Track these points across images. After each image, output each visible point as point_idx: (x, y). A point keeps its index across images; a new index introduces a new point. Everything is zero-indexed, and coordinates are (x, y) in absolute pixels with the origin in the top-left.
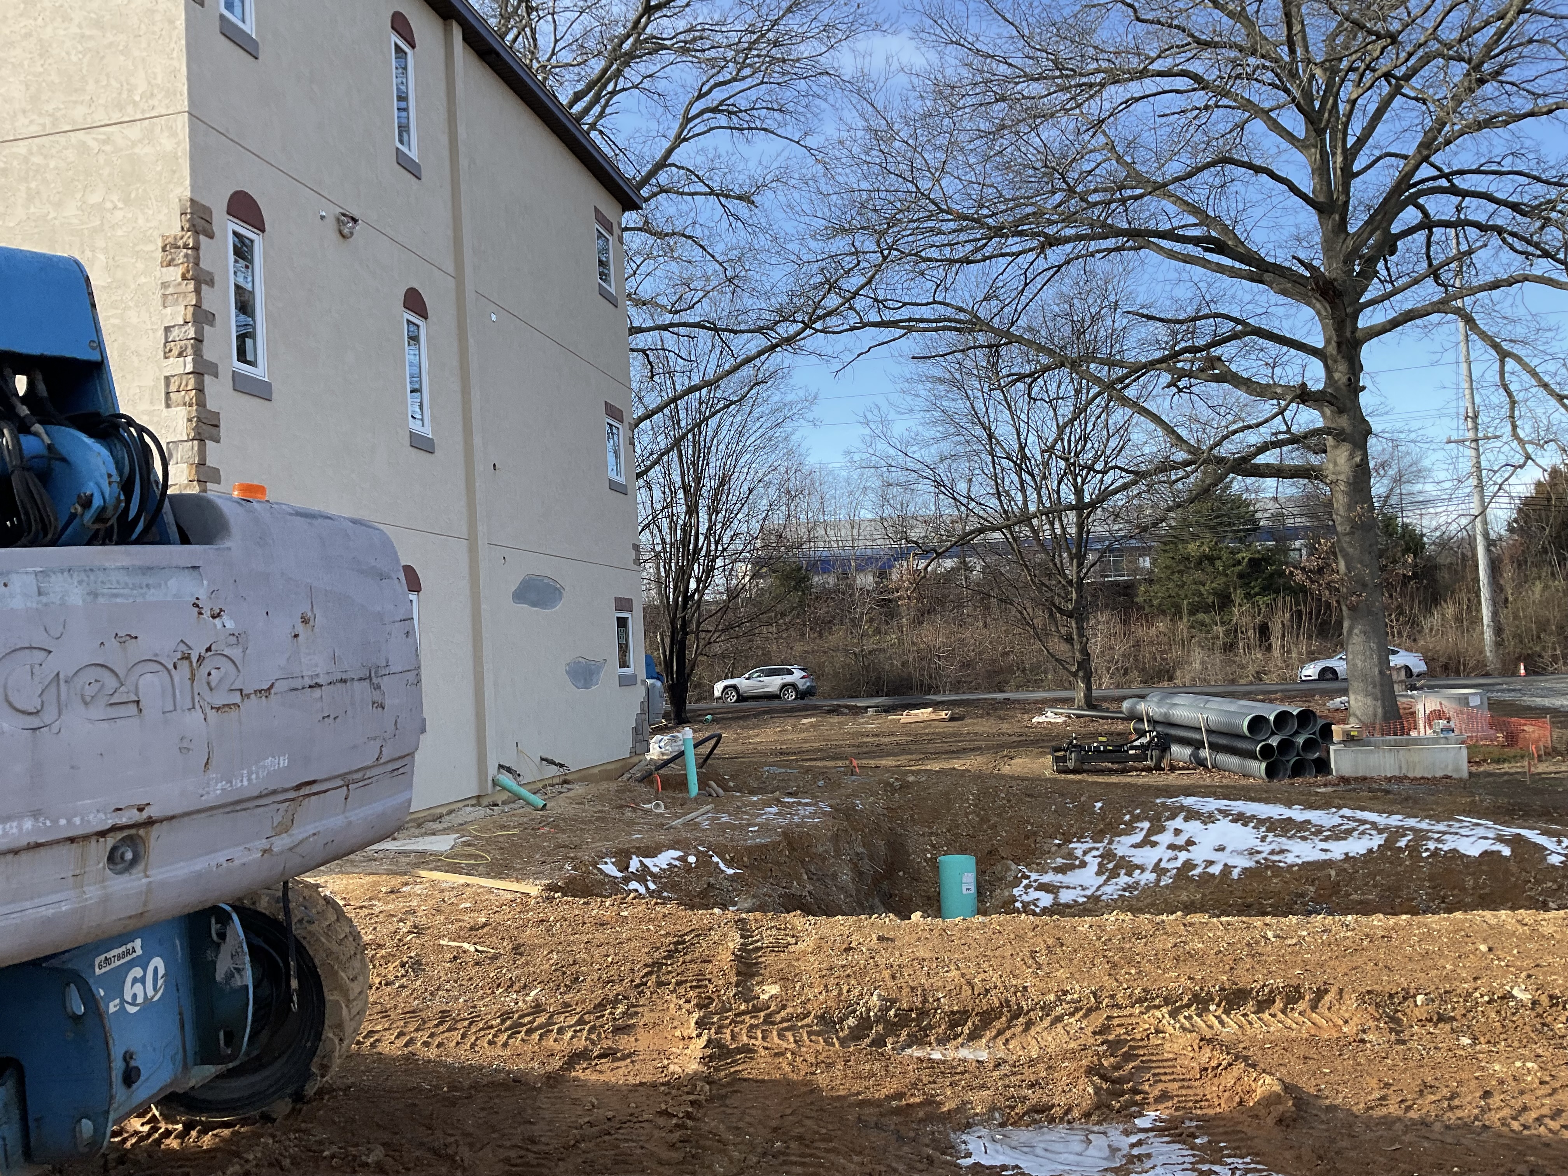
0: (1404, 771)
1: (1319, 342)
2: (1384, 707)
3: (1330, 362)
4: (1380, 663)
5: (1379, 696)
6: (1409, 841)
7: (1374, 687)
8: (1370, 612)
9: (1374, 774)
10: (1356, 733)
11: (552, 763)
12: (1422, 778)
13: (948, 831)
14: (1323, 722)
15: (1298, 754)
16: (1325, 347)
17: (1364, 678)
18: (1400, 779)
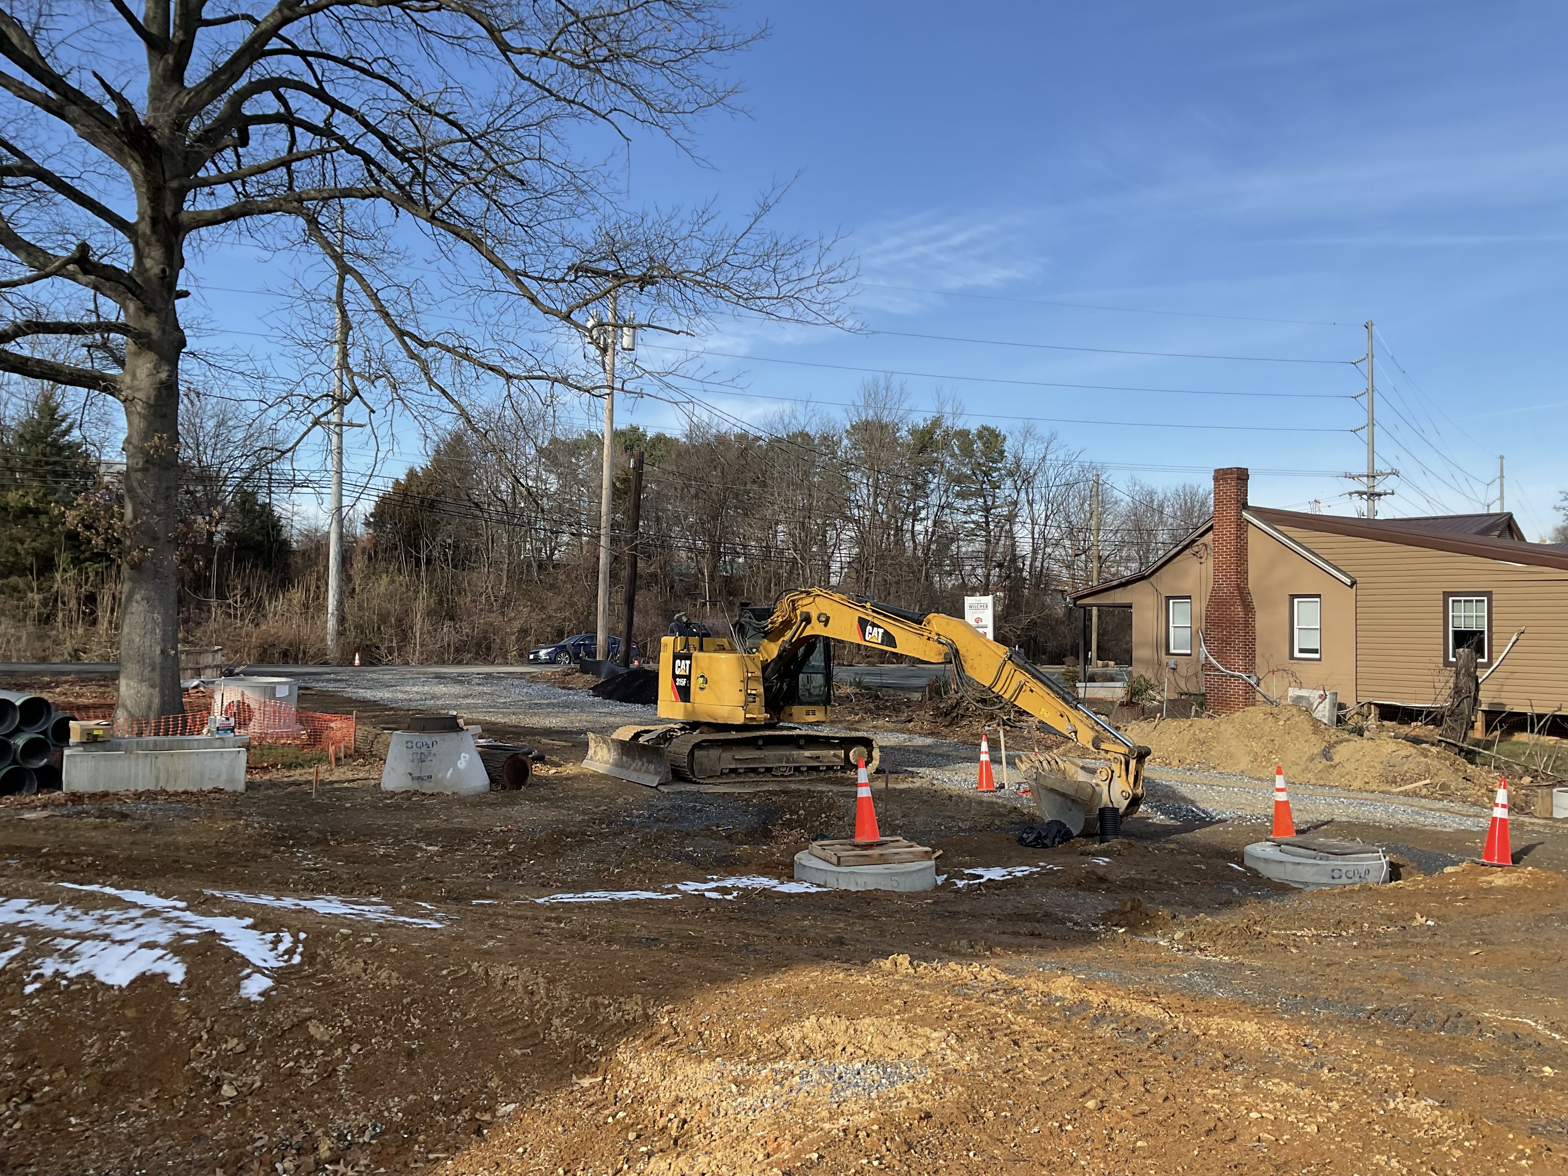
0: (162, 783)
1: (132, 217)
2: (162, 694)
3: (141, 242)
4: (163, 640)
5: (158, 682)
7: (153, 669)
8: (156, 574)
9: (121, 789)
10: (101, 733)
12: (185, 792)
14: (60, 715)
15: (15, 762)
16: (137, 223)
17: (141, 659)
18: (151, 795)
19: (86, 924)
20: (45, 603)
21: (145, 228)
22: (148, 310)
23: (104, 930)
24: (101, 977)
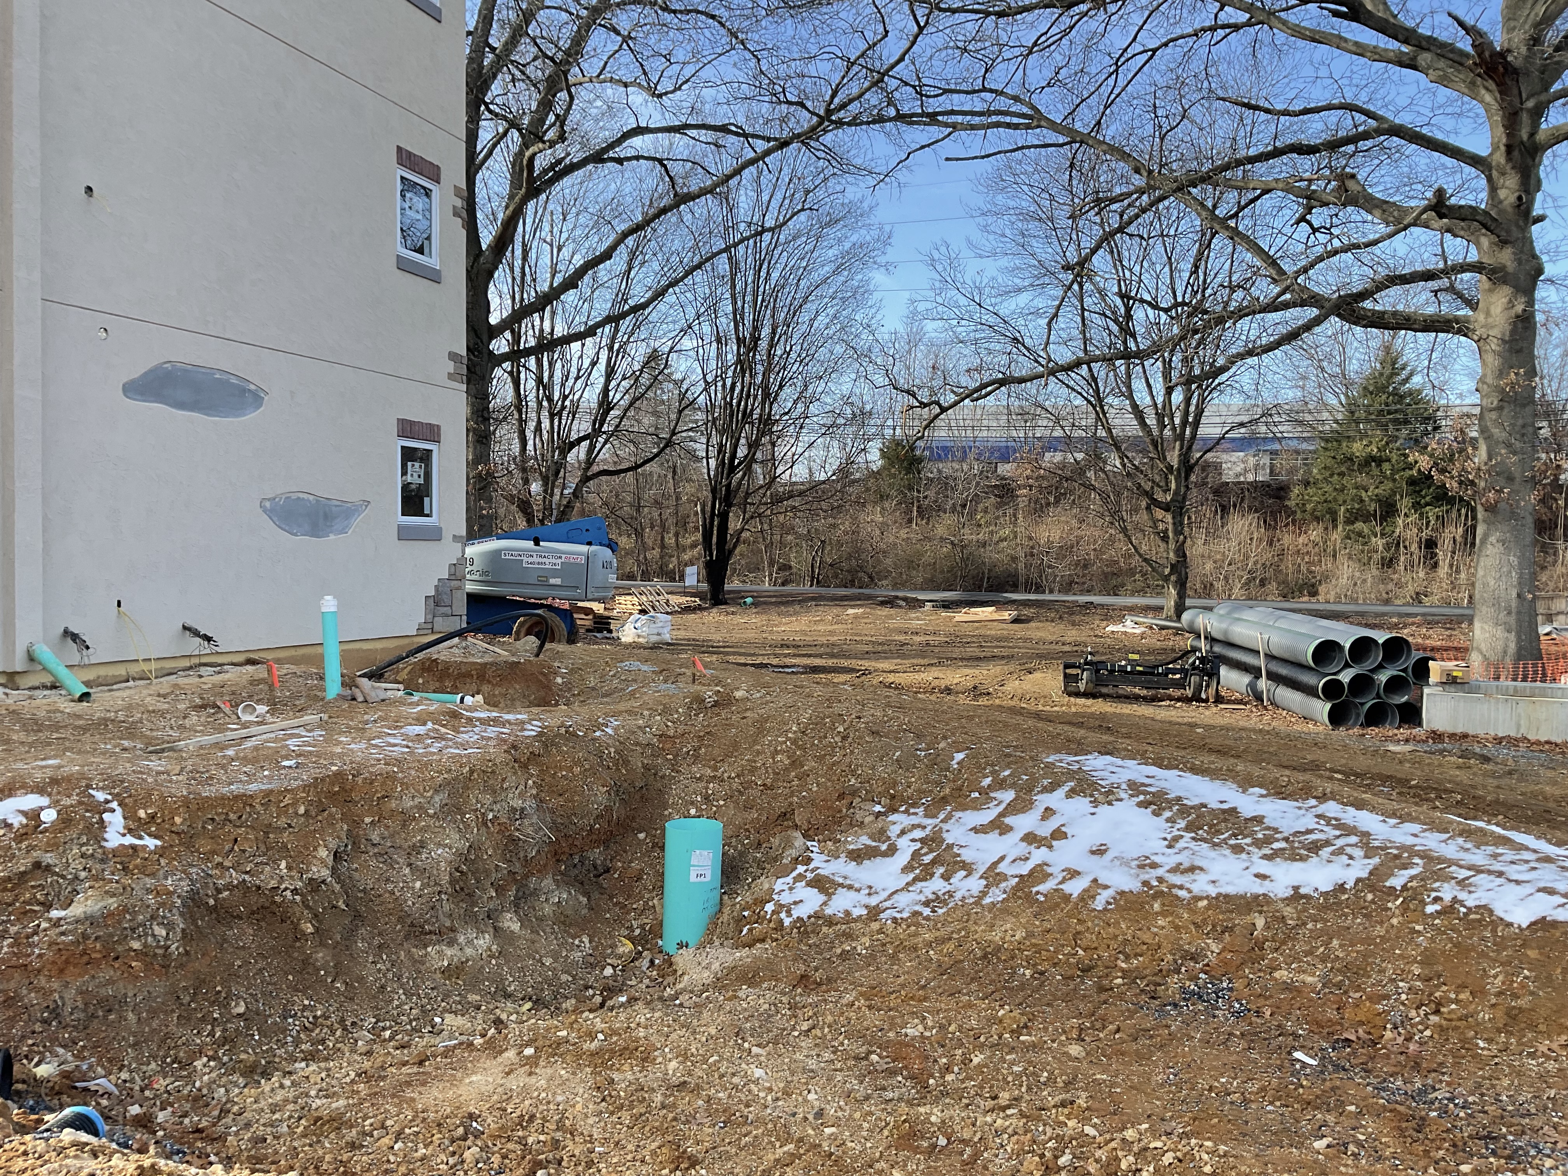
0: (1523, 731)
1: (1485, 151)
2: (1519, 640)
3: (1495, 173)
4: (1520, 583)
5: (1514, 627)
6: (1412, 878)
7: (1509, 613)
8: (1513, 515)
9: (1480, 732)
10: (1460, 674)
11: (196, 633)
12: (1547, 742)
13: (738, 776)
14: (1421, 654)
15: (1378, 696)
16: (1491, 154)
17: (1496, 603)
18: (1513, 742)
19: (1479, 857)
20: (1387, 547)
21: (1500, 158)
22: (1503, 243)
23: (1497, 867)
24: (1499, 912)
